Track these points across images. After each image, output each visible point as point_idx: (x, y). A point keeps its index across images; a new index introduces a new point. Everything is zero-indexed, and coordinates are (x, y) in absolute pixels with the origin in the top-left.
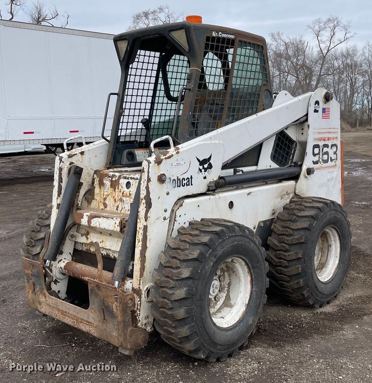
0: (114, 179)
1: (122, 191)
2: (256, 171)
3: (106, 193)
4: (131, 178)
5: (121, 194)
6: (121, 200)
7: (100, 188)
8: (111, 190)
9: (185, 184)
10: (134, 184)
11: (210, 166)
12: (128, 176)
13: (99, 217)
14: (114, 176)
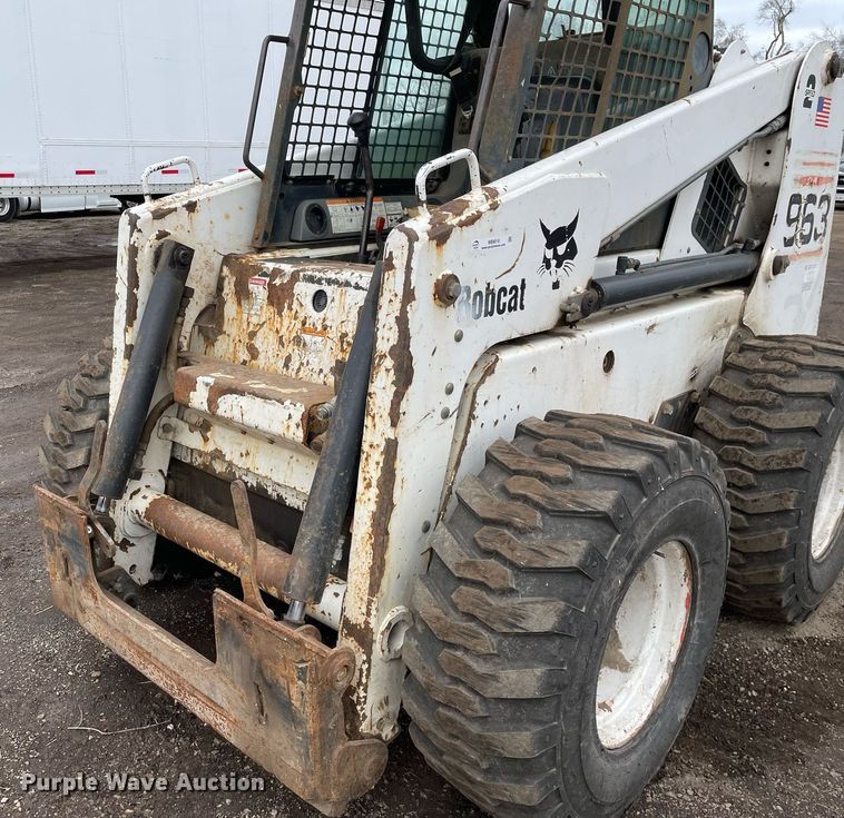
0: (278, 282)
1: (301, 316)
2: (658, 264)
3: (254, 320)
4: (329, 281)
5: (299, 326)
6: (298, 341)
7: (239, 304)
8: (269, 312)
9: (504, 304)
10: (337, 297)
11: (572, 251)
12: (318, 275)
13: (242, 393)
14: (277, 273)
